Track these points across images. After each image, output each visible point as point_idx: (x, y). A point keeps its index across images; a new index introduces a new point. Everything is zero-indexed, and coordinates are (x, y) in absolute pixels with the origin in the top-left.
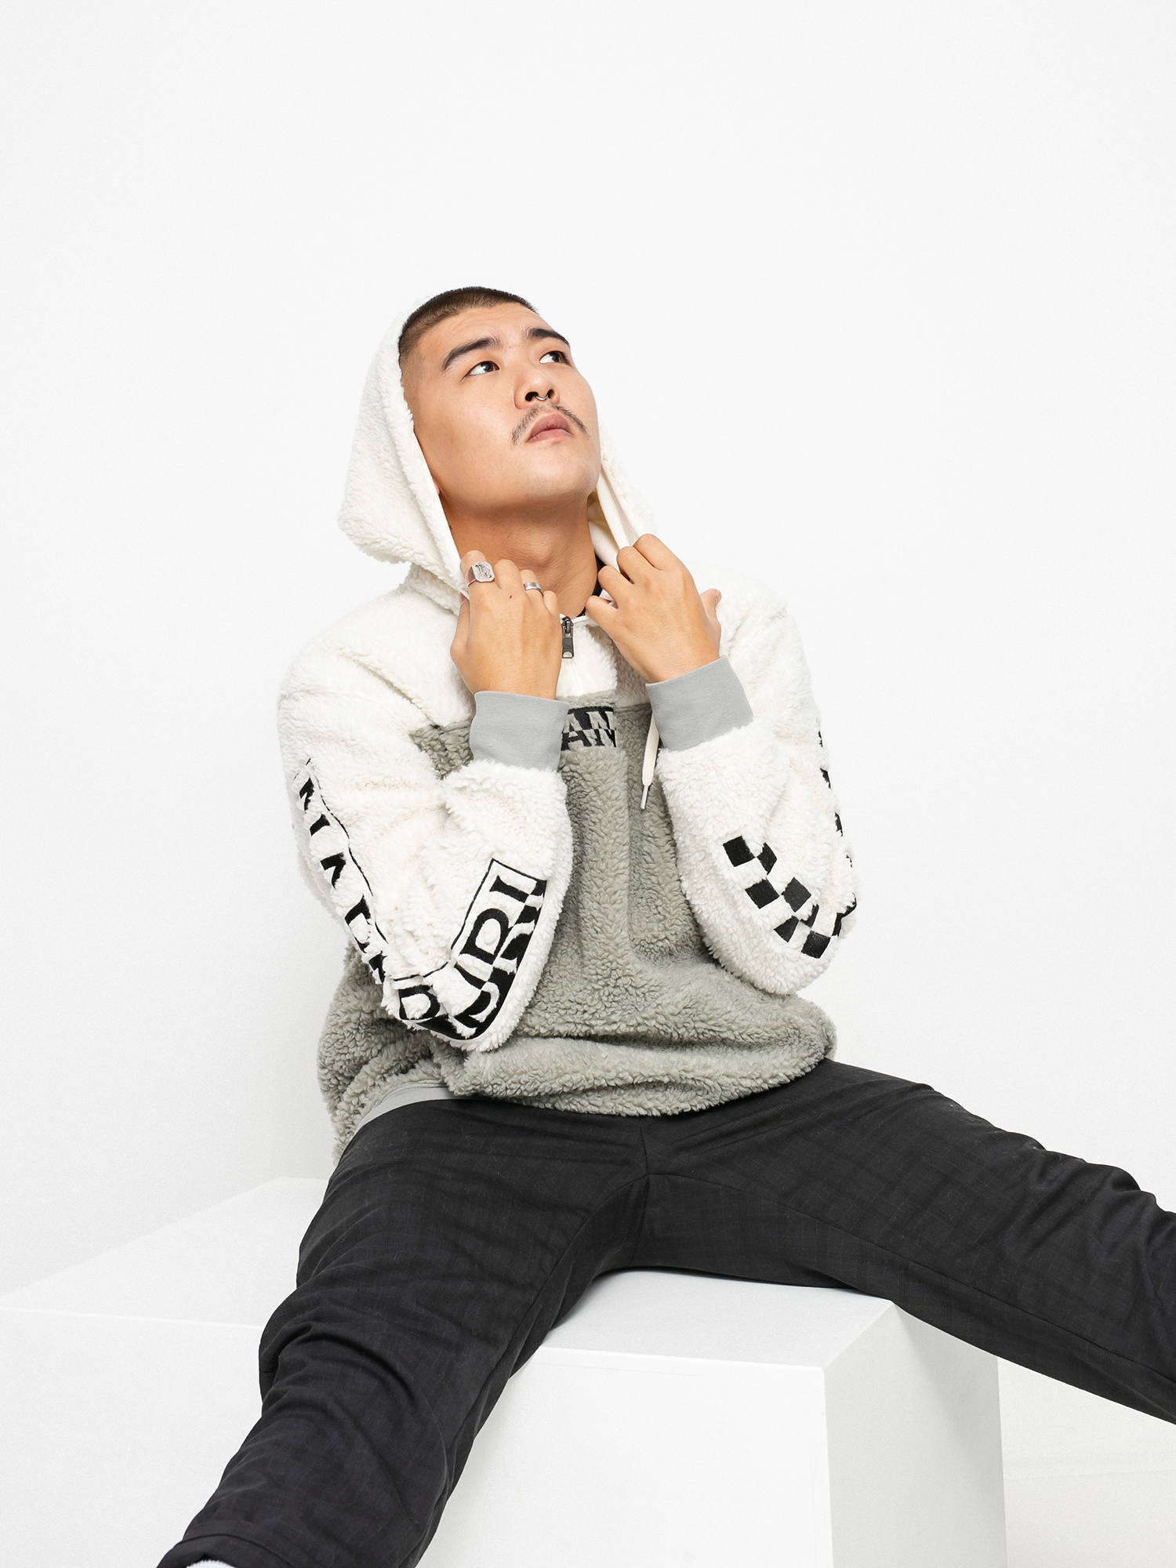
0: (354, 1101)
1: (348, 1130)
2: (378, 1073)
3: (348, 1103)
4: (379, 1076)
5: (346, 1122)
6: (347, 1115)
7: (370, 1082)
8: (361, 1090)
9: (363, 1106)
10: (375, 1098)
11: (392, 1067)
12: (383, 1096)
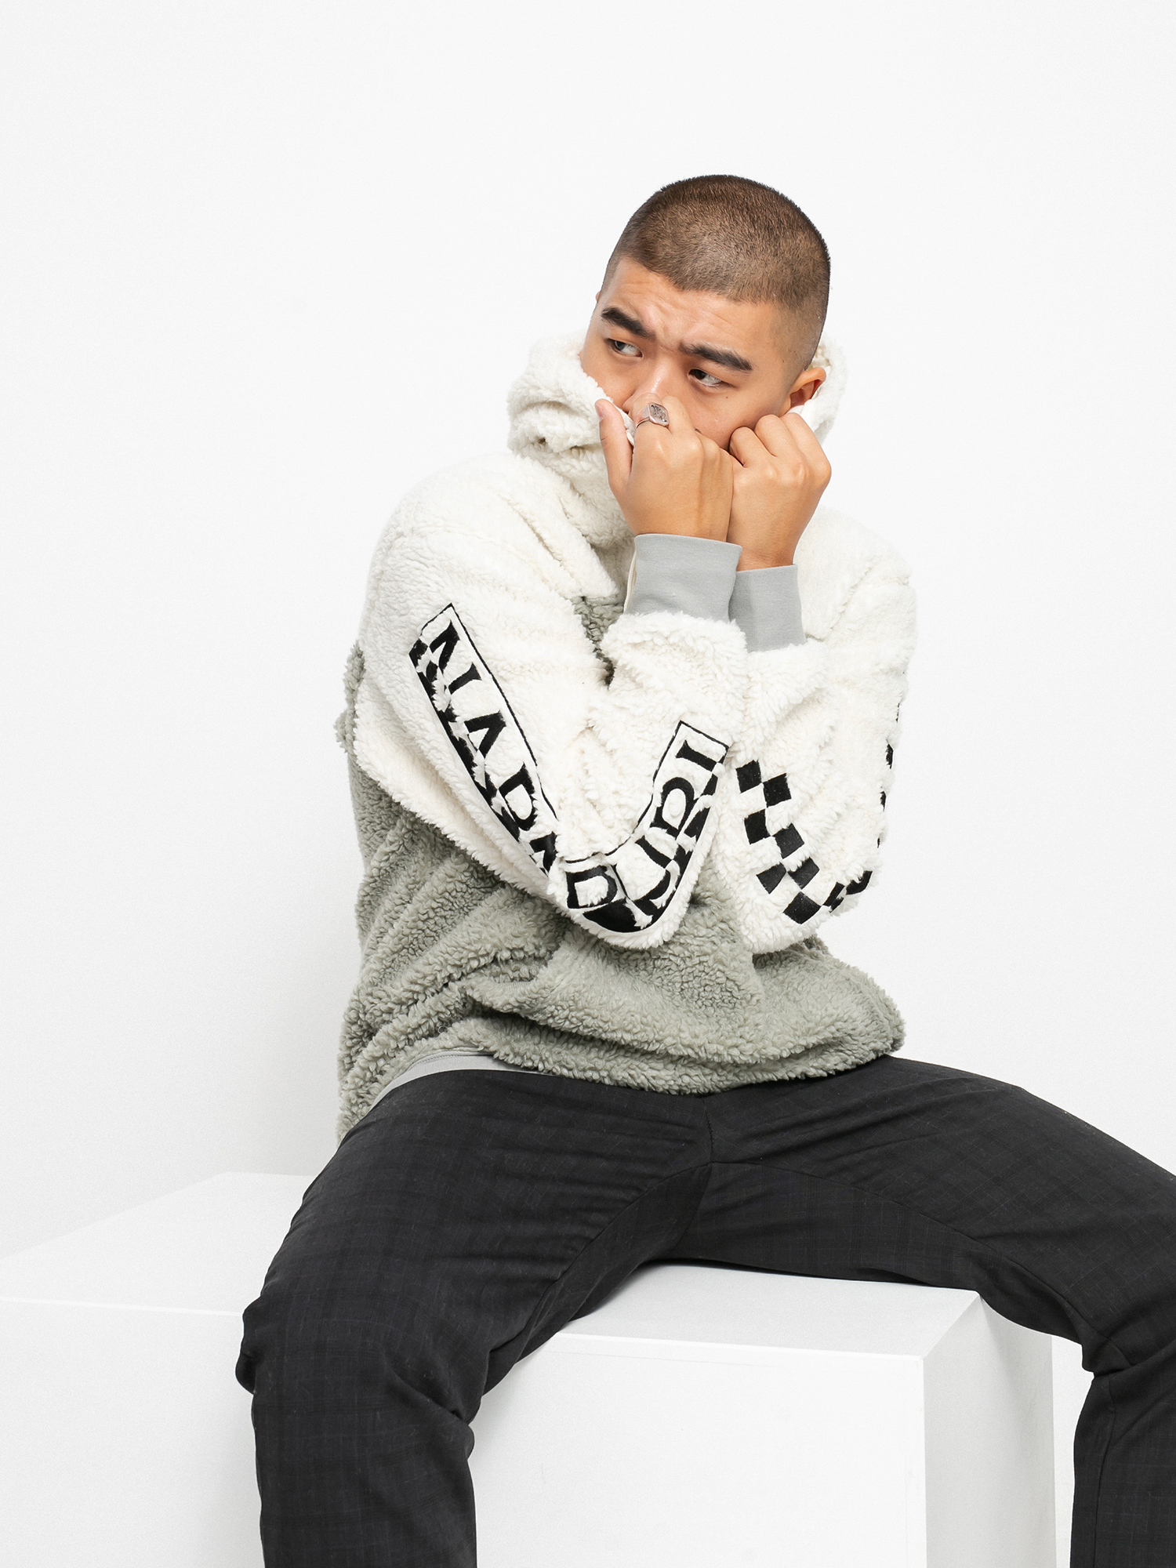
0: (372, 1067)
1: (360, 1100)
2: (402, 1033)
3: (363, 1069)
4: (403, 1037)
5: (360, 1091)
6: (362, 1083)
7: (393, 1044)
8: (381, 1053)
9: (381, 1073)
10: (400, 1066)
11: (420, 1026)
12: (408, 1064)
